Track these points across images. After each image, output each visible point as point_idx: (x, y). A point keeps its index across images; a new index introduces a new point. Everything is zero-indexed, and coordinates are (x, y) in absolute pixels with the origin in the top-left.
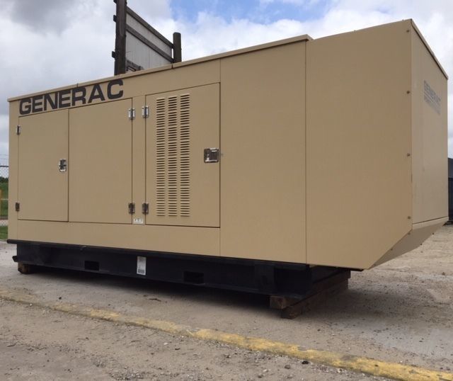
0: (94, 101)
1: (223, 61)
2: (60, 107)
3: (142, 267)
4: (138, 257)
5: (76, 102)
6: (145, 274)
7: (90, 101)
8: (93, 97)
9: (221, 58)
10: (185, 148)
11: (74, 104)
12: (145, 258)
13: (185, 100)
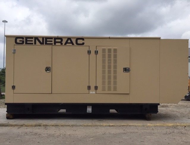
0: (67, 44)
1: (131, 40)
2: (45, 44)
3: (89, 110)
4: (88, 106)
5: (56, 44)
6: (91, 112)
7: (65, 44)
8: (66, 43)
9: (130, 39)
10: (115, 67)
11: (55, 44)
12: (91, 106)
13: (115, 50)
